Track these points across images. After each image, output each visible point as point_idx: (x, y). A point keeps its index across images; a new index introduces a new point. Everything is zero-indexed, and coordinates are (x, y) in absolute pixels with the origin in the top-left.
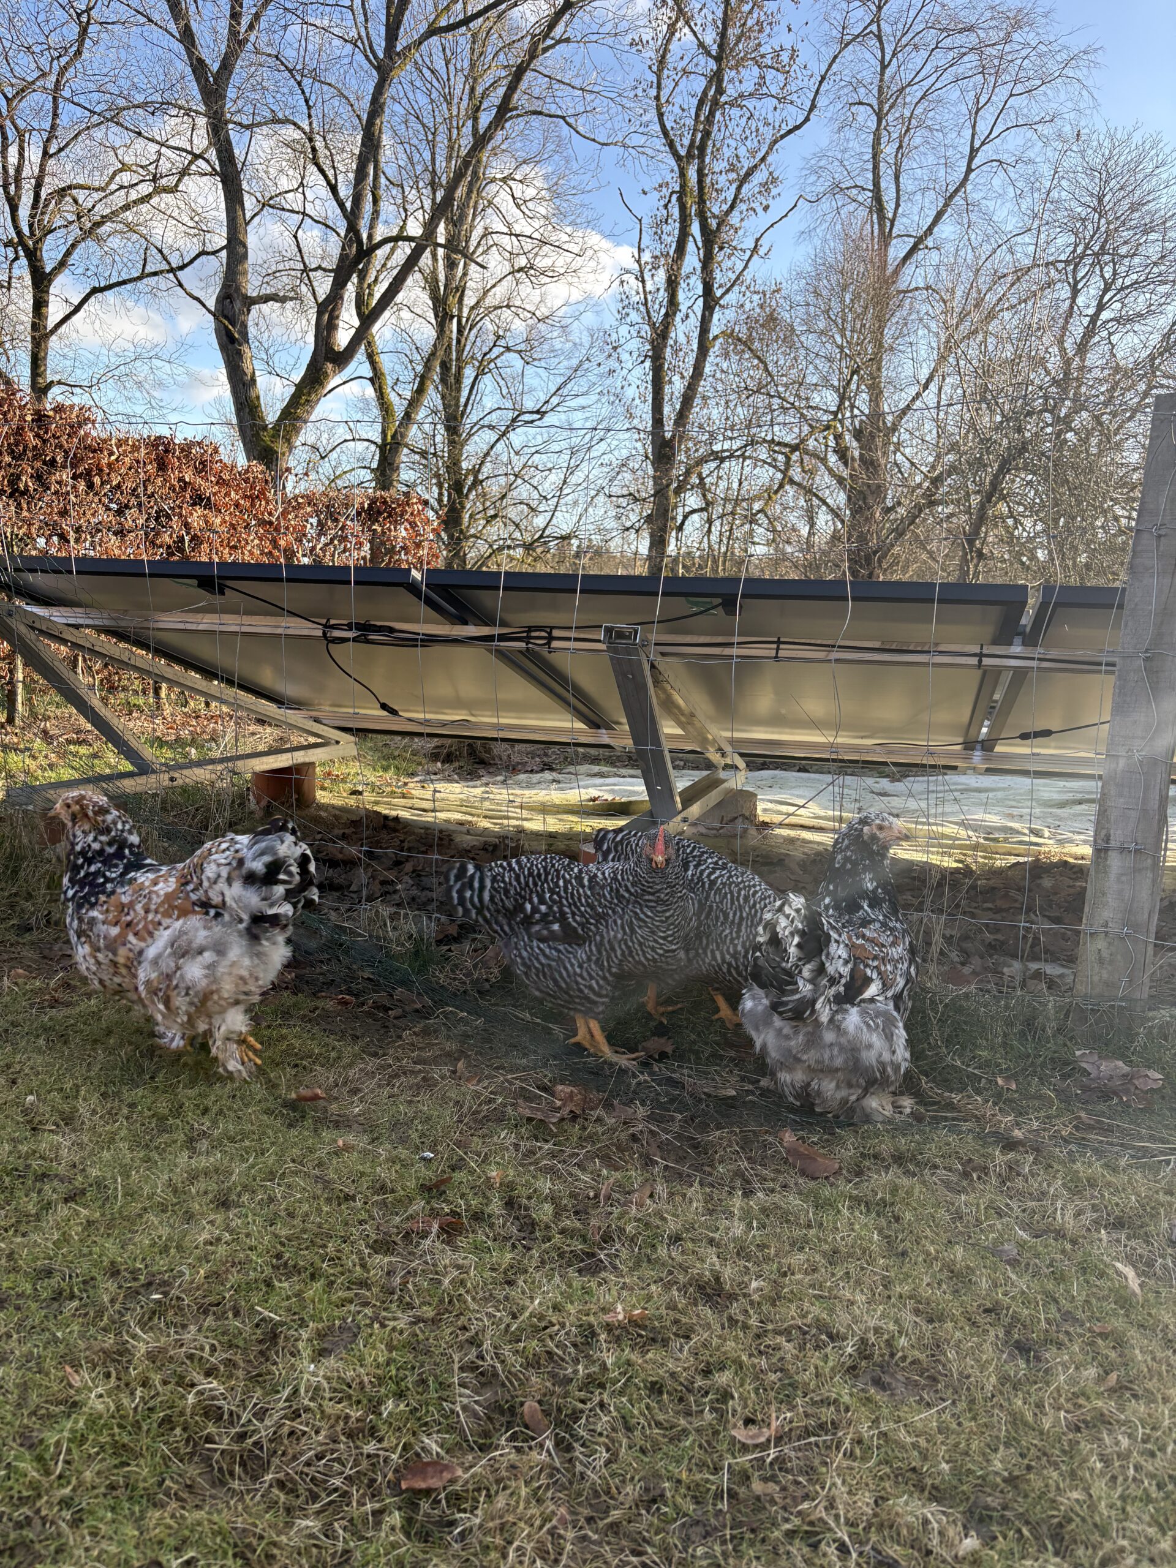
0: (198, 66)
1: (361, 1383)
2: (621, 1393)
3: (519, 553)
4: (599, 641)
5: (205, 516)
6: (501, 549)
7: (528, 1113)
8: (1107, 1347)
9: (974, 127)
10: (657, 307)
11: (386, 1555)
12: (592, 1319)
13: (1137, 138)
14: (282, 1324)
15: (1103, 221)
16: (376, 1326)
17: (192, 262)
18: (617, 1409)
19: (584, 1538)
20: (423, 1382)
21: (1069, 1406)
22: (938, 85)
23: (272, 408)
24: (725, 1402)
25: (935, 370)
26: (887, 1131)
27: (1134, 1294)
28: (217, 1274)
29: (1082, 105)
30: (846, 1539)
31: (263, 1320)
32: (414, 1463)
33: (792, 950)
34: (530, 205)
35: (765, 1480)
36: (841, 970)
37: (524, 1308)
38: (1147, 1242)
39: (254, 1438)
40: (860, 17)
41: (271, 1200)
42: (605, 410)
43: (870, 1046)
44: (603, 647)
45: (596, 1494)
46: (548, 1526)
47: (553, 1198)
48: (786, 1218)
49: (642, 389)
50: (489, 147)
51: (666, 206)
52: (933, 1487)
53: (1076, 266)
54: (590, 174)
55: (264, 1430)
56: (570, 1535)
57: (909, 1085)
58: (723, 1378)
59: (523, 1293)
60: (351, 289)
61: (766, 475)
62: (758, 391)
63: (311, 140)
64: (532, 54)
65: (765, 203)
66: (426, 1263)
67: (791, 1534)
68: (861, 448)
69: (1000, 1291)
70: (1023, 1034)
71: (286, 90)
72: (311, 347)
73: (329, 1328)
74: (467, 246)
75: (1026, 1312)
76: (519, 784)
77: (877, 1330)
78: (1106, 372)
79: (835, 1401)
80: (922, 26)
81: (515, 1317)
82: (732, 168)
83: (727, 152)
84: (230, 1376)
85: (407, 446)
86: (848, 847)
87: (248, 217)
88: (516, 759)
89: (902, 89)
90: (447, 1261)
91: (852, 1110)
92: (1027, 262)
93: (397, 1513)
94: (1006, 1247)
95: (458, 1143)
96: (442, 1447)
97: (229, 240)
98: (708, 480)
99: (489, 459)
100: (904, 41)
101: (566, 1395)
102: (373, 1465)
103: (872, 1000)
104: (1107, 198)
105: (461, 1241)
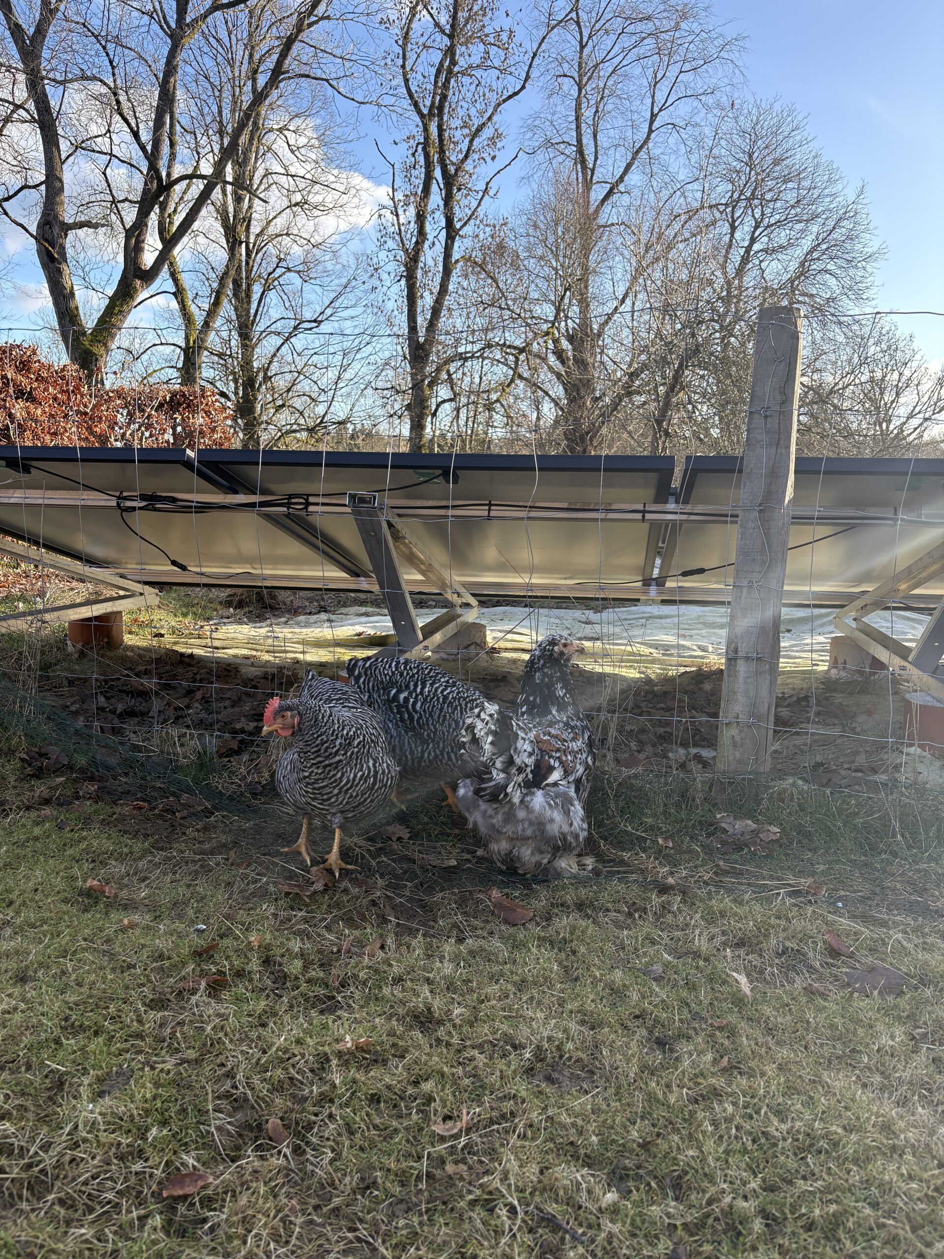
0: (16, 30)
1: (132, 1116)
2: (347, 1105)
3: (304, 435)
4: (345, 505)
5: (27, 408)
6: (288, 432)
7: (286, 889)
8: (723, 1037)
9: (653, 97)
10: (409, 236)
11: (147, 1251)
12: (327, 1048)
13: (777, 108)
14: (67, 1073)
15: (753, 173)
16: (147, 1069)
17: (16, 194)
18: (342, 1118)
19: (311, 1222)
20: (184, 1110)
21: (691, 1084)
22: (625, 63)
23: (89, 318)
24: (429, 1105)
25: (630, 288)
26: (572, 884)
27: (745, 995)
28: (13, 1037)
29: (735, 81)
30: (516, 1203)
31: (52, 1071)
32: (174, 1175)
33: (487, 747)
34: (303, 151)
35: (456, 1162)
36: (527, 761)
37: (273, 1044)
38: (761, 956)
39: (41, 1166)
40: (562, 6)
41: (63, 973)
42: (370, 320)
43: (552, 821)
44: (348, 510)
45: (323, 1187)
46: (280, 1215)
47: (302, 955)
48: (489, 958)
49: (399, 303)
50: (267, 102)
51: (413, 155)
52: (586, 1155)
53: (734, 207)
54: (351, 127)
55: (48, 1160)
56: (300, 1220)
57: (590, 846)
58: (427, 1087)
59: (273, 1032)
60: (153, 218)
61: (501, 372)
62: (492, 305)
63: (115, 94)
64: (299, 28)
65: (492, 154)
66: (194, 1014)
67: (473, 1203)
68: (574, 350)
69: (646, 1002)
70: (678, 805)
71: (93, 53)
72: (122, 266)
73: (108, 1074)
74: (251, 185)
75: (665, 1015)
76: (298, 624)
77: (550, 1039)
78: (757, 291)
79: (515, 1095)
80: (611, 15)
81: (265, 1052)
82: (465, 125)
83: (461, 113)
84: (22, 1118)
85: (206, 349)
86: (544, 665)
87: (63, 157)
88: (297, 603)
89: (596, 66)
90: (211, 1012)
91: (546, 870)
92: (696, 205)
93: (158, 1217)
94: (655, 967)
95: (227, 917)
96: (198, 1161)
97: (47, 176)
98: (454, 376)
99: (276, 359)
100: (597, 27)
101: (304, 1110)
102: (140, 1180)
103: (555, 784)
104: (756, 155)
105: (225, 995)
